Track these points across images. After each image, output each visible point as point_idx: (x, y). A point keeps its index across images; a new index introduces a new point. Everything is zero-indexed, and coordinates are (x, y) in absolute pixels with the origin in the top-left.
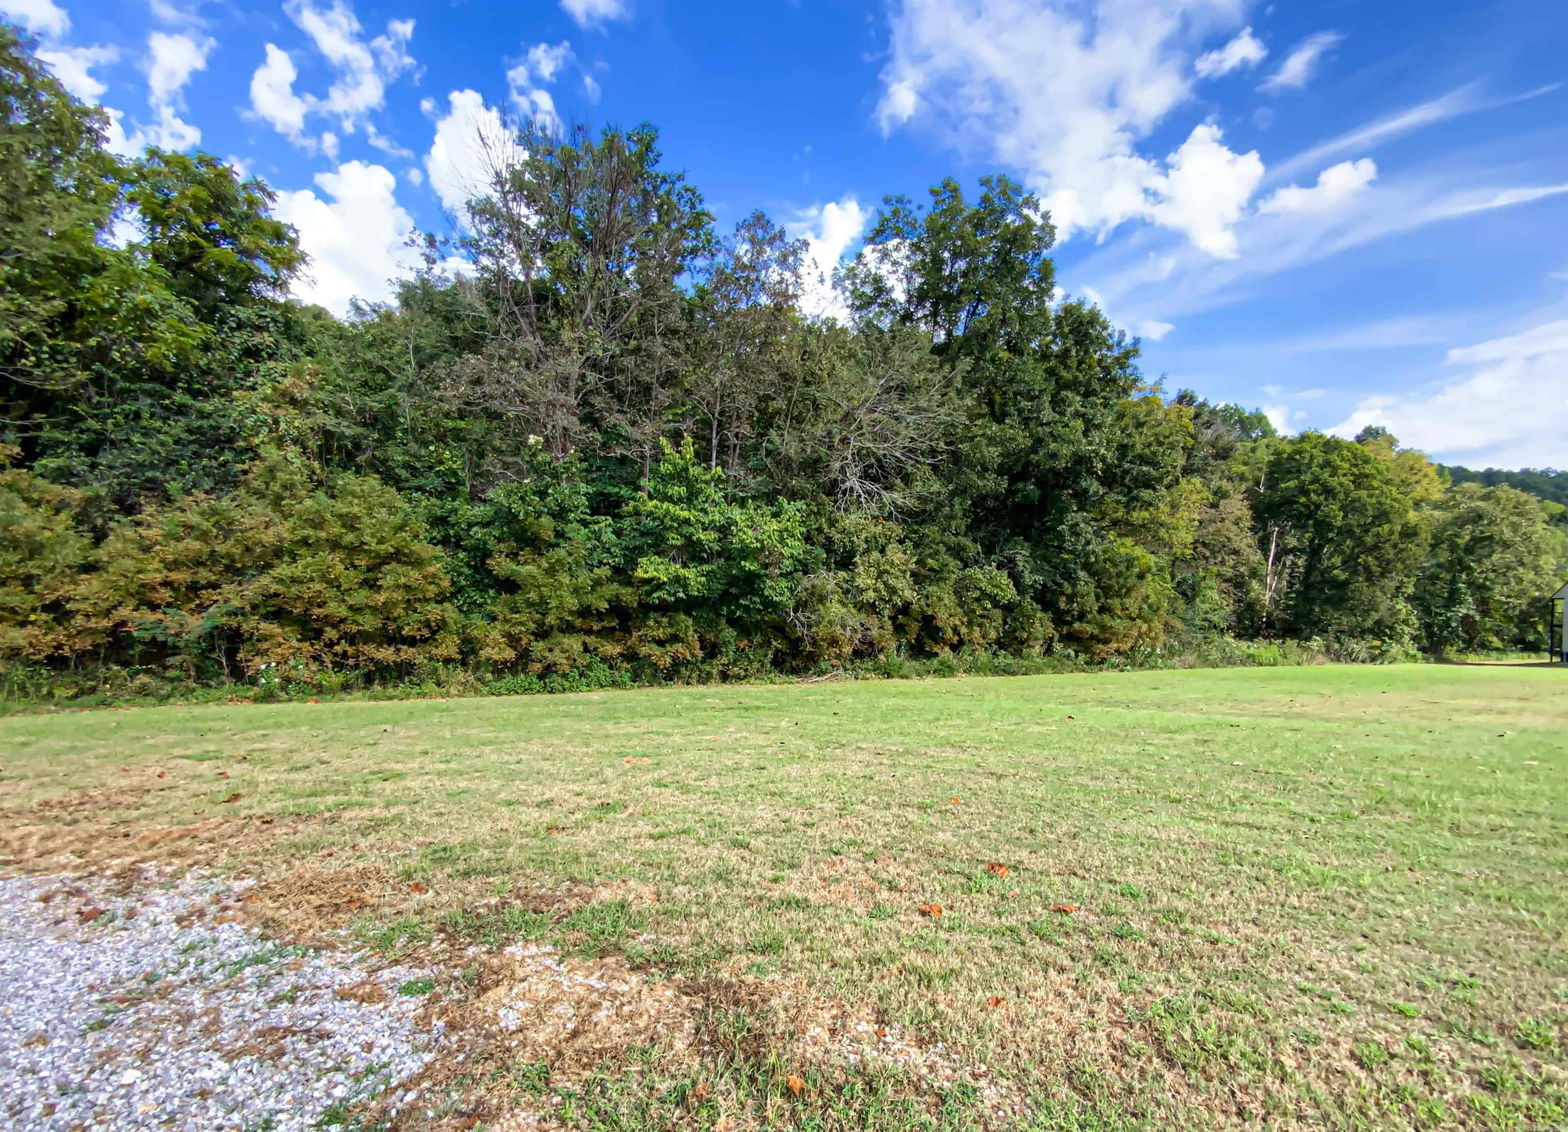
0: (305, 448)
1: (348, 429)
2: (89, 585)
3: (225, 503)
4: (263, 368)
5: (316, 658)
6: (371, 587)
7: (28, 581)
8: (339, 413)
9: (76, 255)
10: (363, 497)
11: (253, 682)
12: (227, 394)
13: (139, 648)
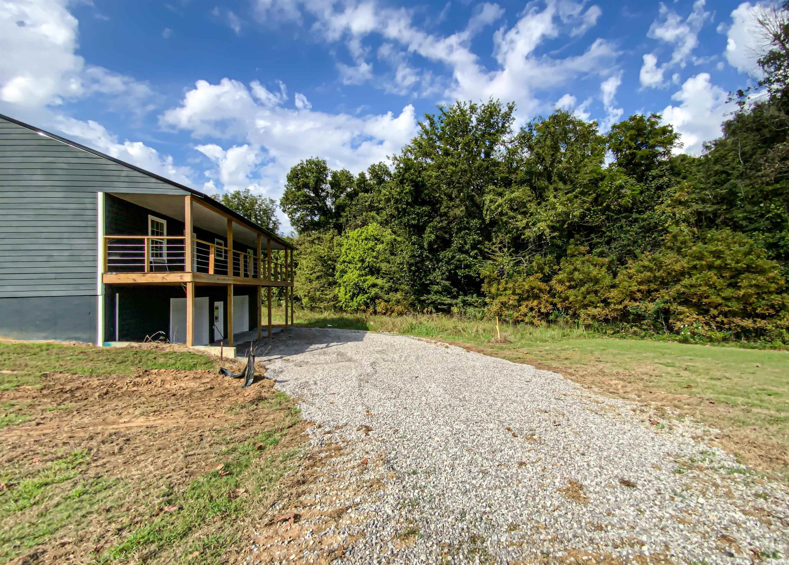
0: (688, 222)
1: (709, 208)
2: (614, 293)
3: (657, 255)
4: (665, 193)
5: (707, 324)
6: (734, 287)
7: (596, 292)
8: (704, 201)
9: (596, 176)
10: (723, 240)
11: (678, 333)
12: (653, 209)
13: (631, 317)
